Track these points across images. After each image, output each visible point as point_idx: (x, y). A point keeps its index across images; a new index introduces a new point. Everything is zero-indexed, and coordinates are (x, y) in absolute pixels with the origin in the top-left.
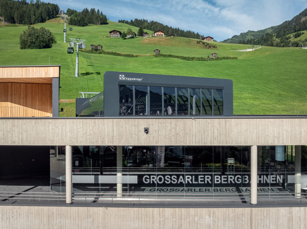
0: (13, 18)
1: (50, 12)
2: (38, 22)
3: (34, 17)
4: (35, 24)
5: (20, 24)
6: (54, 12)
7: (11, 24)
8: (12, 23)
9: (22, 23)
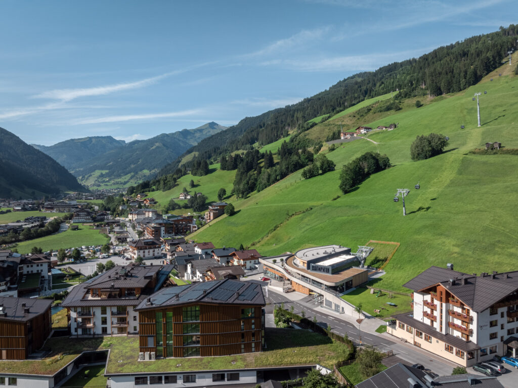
0: (440, 89)
1: (490, 62)
2: (469, 86)
3: (463, 80)
4: (465, 89)
5: (447, 93)
6: (497, 59)
7: (436, 98)
8: (438, 95)
9: (450, 92)
